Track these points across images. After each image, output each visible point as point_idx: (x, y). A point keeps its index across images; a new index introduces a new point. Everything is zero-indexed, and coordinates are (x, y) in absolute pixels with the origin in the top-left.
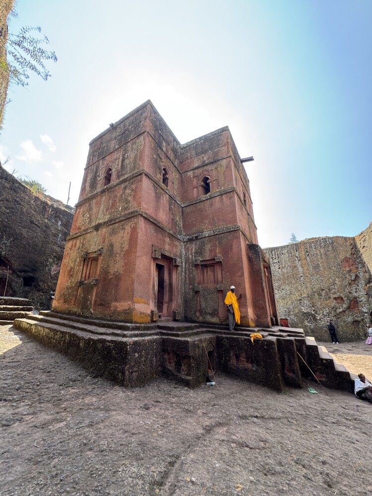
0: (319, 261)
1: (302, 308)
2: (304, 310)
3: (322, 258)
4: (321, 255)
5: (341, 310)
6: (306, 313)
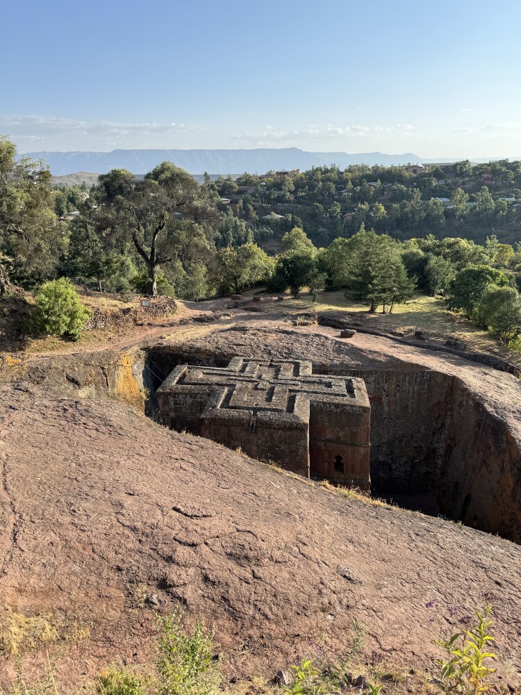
0: (409, 402)
2: (381, 458)
4: (413, 393)
5: (417, 461)
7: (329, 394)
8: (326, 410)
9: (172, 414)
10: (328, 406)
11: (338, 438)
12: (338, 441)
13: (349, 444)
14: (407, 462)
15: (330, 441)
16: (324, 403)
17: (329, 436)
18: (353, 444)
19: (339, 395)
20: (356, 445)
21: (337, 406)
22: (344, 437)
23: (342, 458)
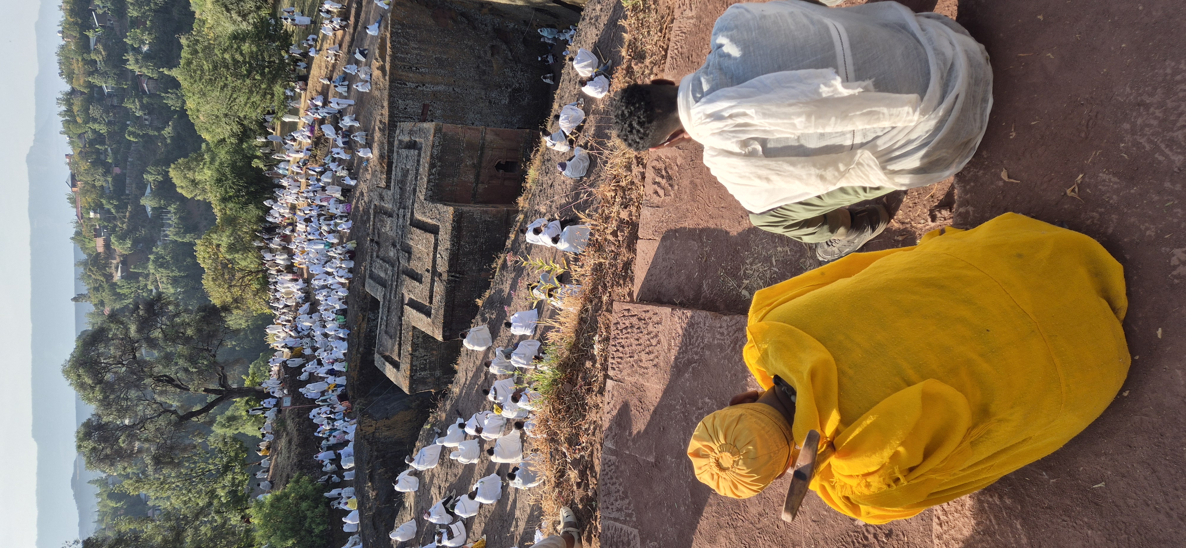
0: (432, 56)
1: (503, 102)
2: (506, 101)
3: (425, 50)
4: (421, 49)
5: (509, 54)
6: (510, 99)
7: (417, 173)
8: (438, 179)
9: (438, 373)
10: (432, 177)
11: (474, 166)
12: (477, 167)
13: (482, 153)
14: (511, 67)
15: (477, 176)
16: (429, 181)
17: (471, 177)
18: (482, 148)
19: (418, 161)
20: (483, 144)
21: (432, 166)
22: (473, 159)
23: (499, 162)
